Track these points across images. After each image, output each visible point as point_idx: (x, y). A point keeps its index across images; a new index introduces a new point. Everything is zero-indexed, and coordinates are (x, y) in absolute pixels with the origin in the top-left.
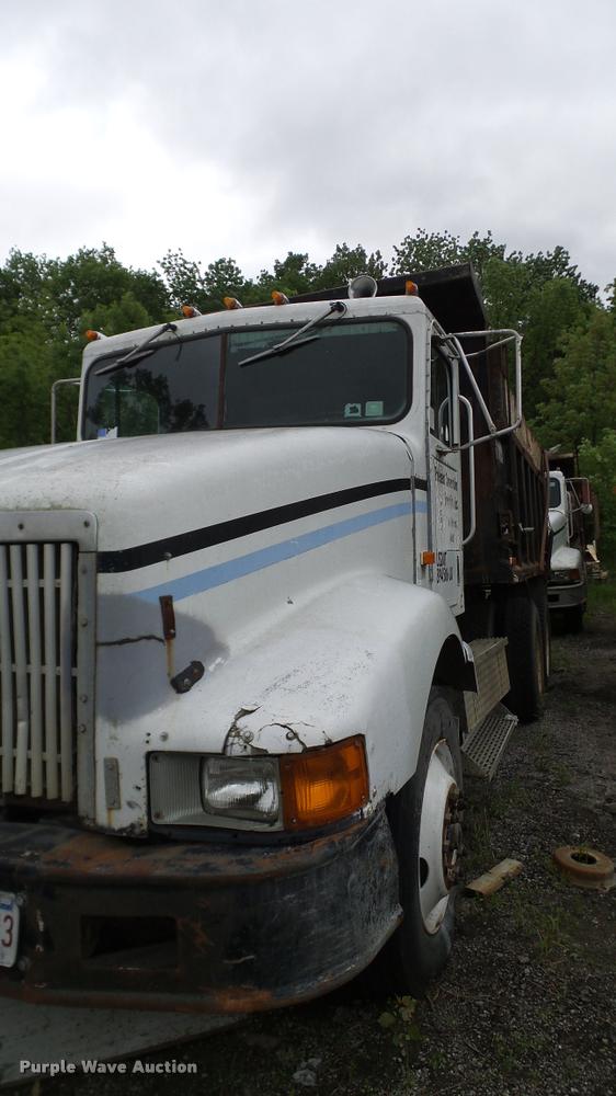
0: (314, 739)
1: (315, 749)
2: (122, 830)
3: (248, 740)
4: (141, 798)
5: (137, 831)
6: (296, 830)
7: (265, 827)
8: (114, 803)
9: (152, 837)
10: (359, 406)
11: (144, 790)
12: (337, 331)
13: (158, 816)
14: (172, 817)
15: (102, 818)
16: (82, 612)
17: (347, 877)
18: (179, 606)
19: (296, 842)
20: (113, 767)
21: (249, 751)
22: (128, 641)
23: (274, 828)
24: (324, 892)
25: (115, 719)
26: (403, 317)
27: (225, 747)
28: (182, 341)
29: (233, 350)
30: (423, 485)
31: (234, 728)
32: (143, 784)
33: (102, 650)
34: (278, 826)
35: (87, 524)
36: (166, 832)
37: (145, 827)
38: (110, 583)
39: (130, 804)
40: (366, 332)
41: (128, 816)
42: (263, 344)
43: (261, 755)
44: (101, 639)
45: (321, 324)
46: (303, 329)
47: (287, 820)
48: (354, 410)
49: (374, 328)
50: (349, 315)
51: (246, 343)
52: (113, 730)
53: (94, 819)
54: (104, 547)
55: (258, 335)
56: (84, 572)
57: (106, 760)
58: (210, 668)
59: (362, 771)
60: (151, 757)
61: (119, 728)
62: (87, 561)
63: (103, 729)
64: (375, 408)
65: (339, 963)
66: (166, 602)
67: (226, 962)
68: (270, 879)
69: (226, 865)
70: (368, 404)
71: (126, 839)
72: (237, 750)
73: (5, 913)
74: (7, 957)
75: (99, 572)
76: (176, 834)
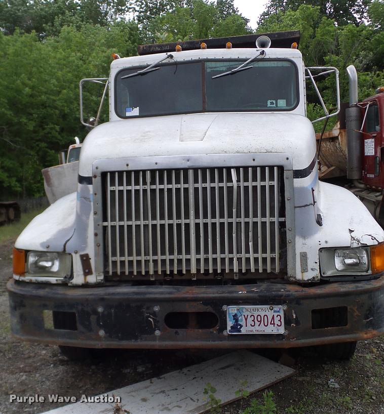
0: (381, 239)
2: (308, 280)
3: (360, 241)
4: (317, 266)
5: (316, 279)
6: (376, 274)
7: (364, 274)
8: (304, 270)
9: (323, 281)
10: (274, 102)
11: (318, 263)
12: (261, 64)
13: (324, 274)
14: (329, 273)
15: (299, 276)
16: (287, 195)
19: (375, 278)
20: (304, 256)
21: (359, 245)
23: (369, 273)
25: (304, 236)
26: (292, 59)
27: (350, 244)
28: (177, 64)
29: (209, 70)
31: (351, 237)
32: (318, 261)
33: (297, 209)
35: (287, 159)
36: (328, 279)
37: (319, 277)
38: (299, 182)
39: (312, 269)
40: (275, 66)
41: (311, 274)
42: (224, 69)
44: (296, 205)
45: (255, 60)
46: (247, 62)
47: (373, 270)
48: (272, 103)
49: (280, 64)
50: (267, 57)
51: (215, 68)
52: (304, 241)
53: (295, 277)
54: (296, 168)
55: (221, 64)
56: (287, 178)
57: (300, 253)
60: (321, 250)
61: (306, 240)
62: (291, 174)
63: (299, 241)
64: (282, 103)
66: (313, 190)
67: (364, 321)
70: (278, 100)
71: (311, 284)
72: (355, 245)
73: (276, 314)
74: (282, 331)
75: (294, 178)
76: (332, 279)
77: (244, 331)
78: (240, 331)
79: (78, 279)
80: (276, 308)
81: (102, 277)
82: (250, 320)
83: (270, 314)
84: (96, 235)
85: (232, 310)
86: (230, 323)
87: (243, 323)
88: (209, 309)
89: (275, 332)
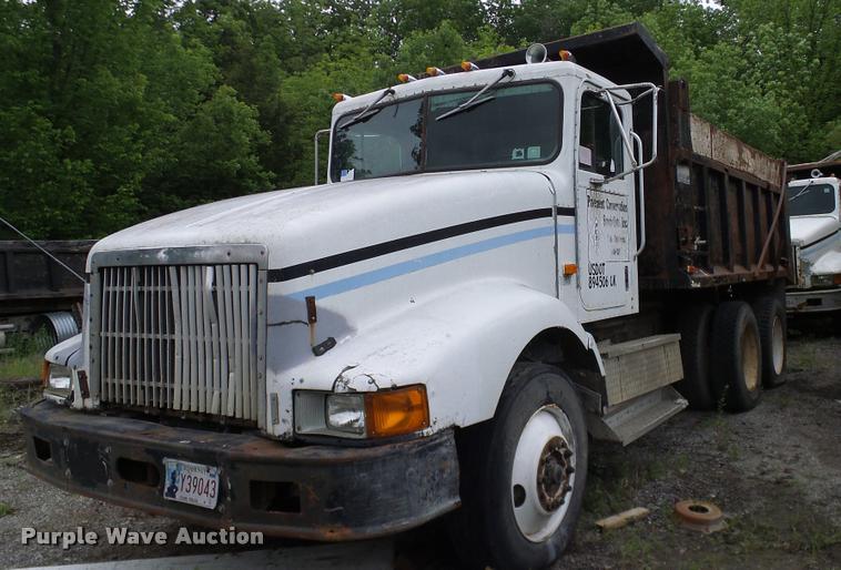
0: (384, 383)
1: (386, 390)
2: (280, 436)
3: (346, 383)
4: (289, 417)
5: (288, 436)
6: (374, 438)
7: (357, 436)
8: (276, 421)
9: (296, 441)
10: (523, 151)
11: (291, 413)
12: (508, 92)
13: (299, 429)
14: (306, 430)
15: (270, 429)
16: (260, 307)
17: (406, 470)
18: (319, 303)
19: (373, 445)
20: (275, 398)
21: (347, 390)
22: (283, 323)
23: (361, 437)
24: (387, 475)
25: (276, 371)
26: (556, 79)
27: (334, 387)
28: (397, 102)
29: (433, 109)
30: (571, 212)
31: (340, 376)
32: (290, 409)
33: (270, 329)
34: (364, 436)
35: (262, 253)
36: (302, 438)
37: (292, 435)
38: (277, 289)
39: (284, 421)
40: (529, 92)
41: (282, 428)
42: (455, 104)
43: (353, 392)
44: (269, 322)
45: (496, 87)
47: (369, 432)
48: (519, 154)
49: (535, 89)
50: (517, 79)
51: (442, 104)
52: (276, 377)
53: (266, 430)
54: (272, 267)
55: (451, 97)
56: (261, 282)
57: (271, 394)
58: (340, 342)
59: (425, 405)
60: (295, 392)
61: (278, 376)
62: (263, 275)
63: (270, 375)
64: (534, 152)
65: (398, 518)
66: (310, 301)
67: (326, 510)
68: (350, 462)
69: (327, 454)
70: (530, 148)
71: (283, 442)
72: (340, 389)
73: (212, 479)
74: (212, 504)
75: (268, 281)
76: (308, 439)
77: (179, 497)
78: (174, 497)
79: (78, 403)
80: (214, 470)
81: (97, 403)
82: (187, 481)
83: (206, 477)
84: (91, 347)
85: (171, 464)
86: (168, 483)
87: (179, 485)
88: (151, 459)
89: (206, 505)
